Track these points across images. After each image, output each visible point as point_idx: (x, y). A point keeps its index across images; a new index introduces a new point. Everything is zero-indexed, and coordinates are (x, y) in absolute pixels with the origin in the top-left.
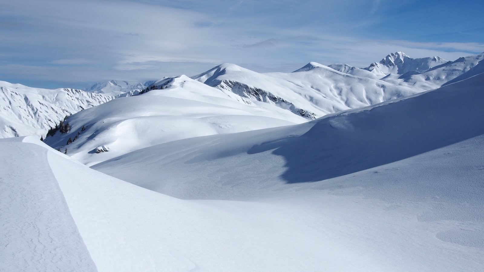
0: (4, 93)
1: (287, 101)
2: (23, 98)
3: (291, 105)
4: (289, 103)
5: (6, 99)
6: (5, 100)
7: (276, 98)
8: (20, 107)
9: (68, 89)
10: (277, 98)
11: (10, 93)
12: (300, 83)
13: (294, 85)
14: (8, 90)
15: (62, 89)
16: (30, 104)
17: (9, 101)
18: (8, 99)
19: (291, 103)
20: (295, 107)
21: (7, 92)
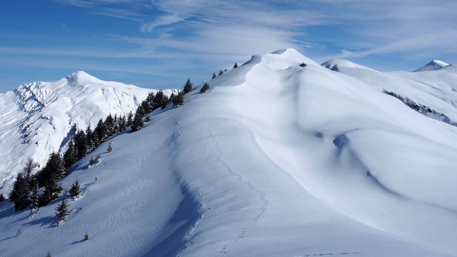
0: (115, 93)
1: (436, 110)
2: (133, 97)
3: (443, 117)
4: (438, 113)
5: (117, 99)
6: (115, 100)
7: (417, 106)
8: (128, 106)
9: (174, 90)
10: (419, 106)
11: (121, 93)
12: (435, 85)
13: (429, 87)
14: (119, 90)
15: (170, 89)
16: (138, 103)
17: (119, 100)
18: (119, 99)
19: (443, 115)
20: (451, 120)
21: (119, 92)
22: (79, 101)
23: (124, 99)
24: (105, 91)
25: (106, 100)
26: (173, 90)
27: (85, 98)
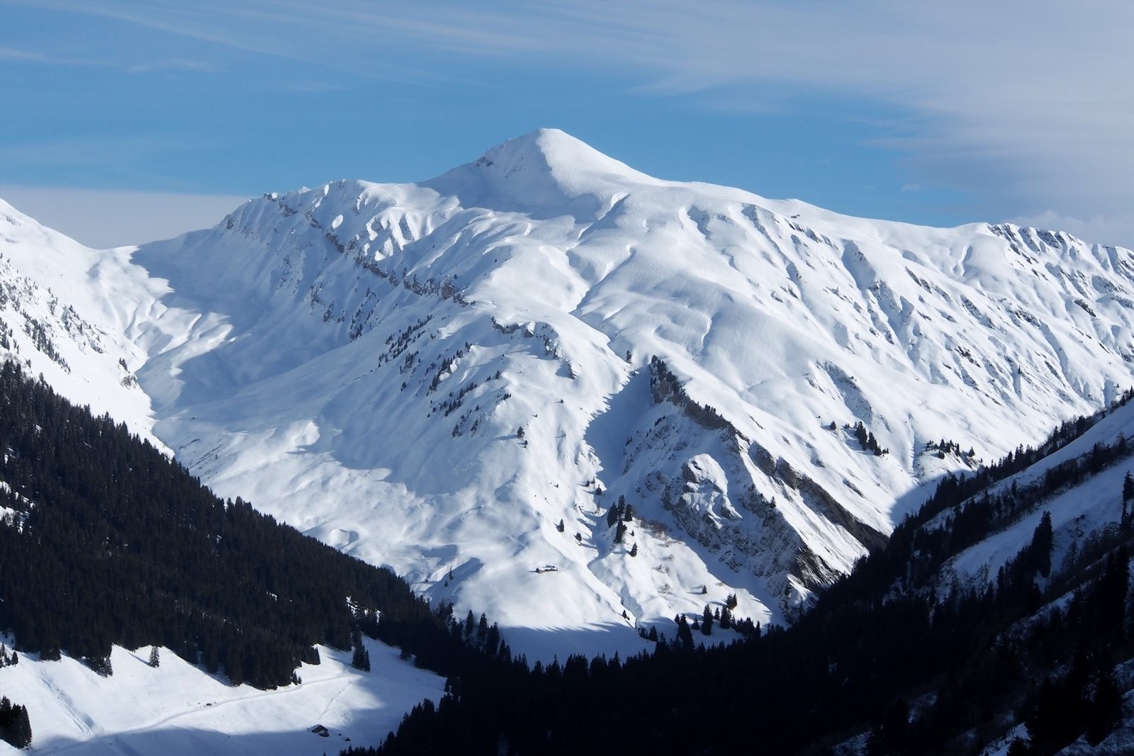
22: (609, 267)
23: (808, 258)
24: (713, 224)
25: (732, 263)
26: (1000, 226)
27: (633, 251)
